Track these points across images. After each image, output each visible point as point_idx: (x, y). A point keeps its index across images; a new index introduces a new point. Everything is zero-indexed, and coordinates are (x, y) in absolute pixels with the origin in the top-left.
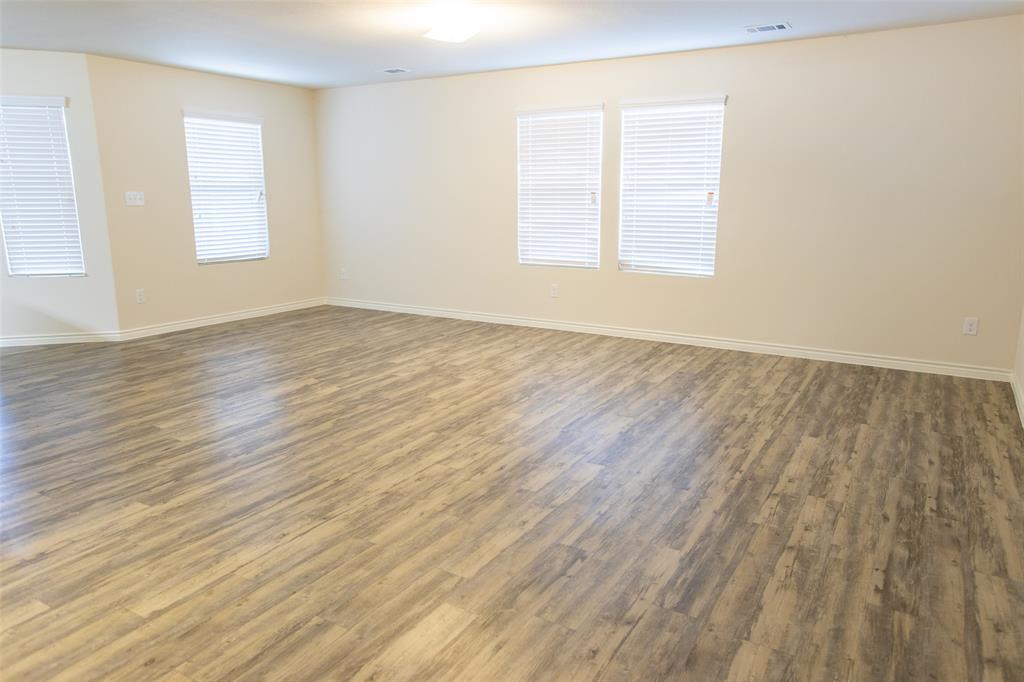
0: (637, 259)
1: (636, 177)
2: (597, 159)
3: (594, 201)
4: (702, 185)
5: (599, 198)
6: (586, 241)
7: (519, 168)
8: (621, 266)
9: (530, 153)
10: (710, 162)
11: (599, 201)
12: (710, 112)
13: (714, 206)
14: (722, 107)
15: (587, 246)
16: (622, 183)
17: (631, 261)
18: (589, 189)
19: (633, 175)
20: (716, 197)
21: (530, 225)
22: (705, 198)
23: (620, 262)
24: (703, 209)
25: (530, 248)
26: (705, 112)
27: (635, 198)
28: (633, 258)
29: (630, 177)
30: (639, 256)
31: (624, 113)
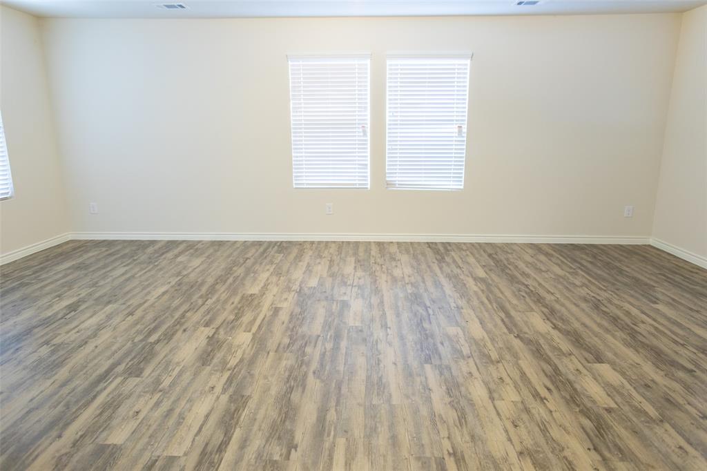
0: (400, 179)
1: (399, 114)
2: (366, 99)
3: (365, 133)
4: (453, 120)
5: (368, 130)
6: (357, 166)
7: (291, 106)
8: (389, 184)
9: (302, 93)
10: (459, 103)
11: (369, 134)
12: (459, 65)
13: (463, 137)
14: (468, 62)
15: (357, 170)
16: (388, 118)
17: (395, 181)
18: (359, 124)
19: (397, 112)
20: (465, 130)
21: (304, 154)
22: (457, 130)
23: (387, 181)
24: (454, 139)
25: (304, 174)
26: (454, 65)
27: (398, 131)
28: (397, 179)
29: (395, 114)
30: (402, 177)
31: (388, 62)
